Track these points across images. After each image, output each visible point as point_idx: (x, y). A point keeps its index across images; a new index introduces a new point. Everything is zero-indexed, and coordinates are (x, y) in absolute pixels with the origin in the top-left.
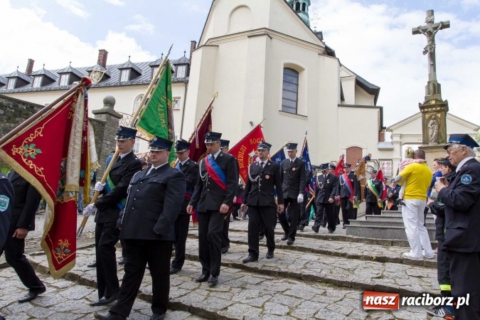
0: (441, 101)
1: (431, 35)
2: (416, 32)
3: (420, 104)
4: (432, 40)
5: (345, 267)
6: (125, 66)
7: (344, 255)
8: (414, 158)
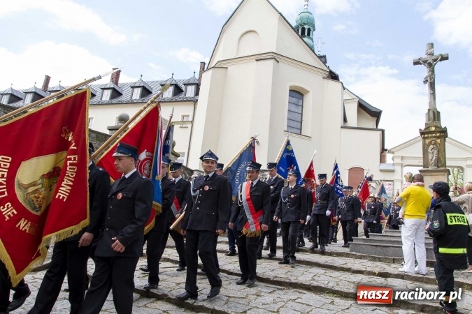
1: (431, 66)
5: (350, 280)
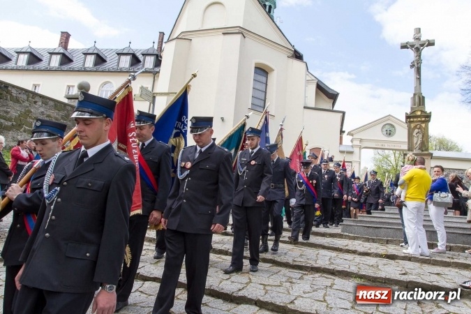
0: (426, 112)
1: (418, 50)
2: (404, 47)
3: (406, 113)
4: (420, 56)
6: (90, 51)
7: (354, 252)
8: (415, 164)
